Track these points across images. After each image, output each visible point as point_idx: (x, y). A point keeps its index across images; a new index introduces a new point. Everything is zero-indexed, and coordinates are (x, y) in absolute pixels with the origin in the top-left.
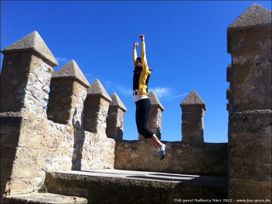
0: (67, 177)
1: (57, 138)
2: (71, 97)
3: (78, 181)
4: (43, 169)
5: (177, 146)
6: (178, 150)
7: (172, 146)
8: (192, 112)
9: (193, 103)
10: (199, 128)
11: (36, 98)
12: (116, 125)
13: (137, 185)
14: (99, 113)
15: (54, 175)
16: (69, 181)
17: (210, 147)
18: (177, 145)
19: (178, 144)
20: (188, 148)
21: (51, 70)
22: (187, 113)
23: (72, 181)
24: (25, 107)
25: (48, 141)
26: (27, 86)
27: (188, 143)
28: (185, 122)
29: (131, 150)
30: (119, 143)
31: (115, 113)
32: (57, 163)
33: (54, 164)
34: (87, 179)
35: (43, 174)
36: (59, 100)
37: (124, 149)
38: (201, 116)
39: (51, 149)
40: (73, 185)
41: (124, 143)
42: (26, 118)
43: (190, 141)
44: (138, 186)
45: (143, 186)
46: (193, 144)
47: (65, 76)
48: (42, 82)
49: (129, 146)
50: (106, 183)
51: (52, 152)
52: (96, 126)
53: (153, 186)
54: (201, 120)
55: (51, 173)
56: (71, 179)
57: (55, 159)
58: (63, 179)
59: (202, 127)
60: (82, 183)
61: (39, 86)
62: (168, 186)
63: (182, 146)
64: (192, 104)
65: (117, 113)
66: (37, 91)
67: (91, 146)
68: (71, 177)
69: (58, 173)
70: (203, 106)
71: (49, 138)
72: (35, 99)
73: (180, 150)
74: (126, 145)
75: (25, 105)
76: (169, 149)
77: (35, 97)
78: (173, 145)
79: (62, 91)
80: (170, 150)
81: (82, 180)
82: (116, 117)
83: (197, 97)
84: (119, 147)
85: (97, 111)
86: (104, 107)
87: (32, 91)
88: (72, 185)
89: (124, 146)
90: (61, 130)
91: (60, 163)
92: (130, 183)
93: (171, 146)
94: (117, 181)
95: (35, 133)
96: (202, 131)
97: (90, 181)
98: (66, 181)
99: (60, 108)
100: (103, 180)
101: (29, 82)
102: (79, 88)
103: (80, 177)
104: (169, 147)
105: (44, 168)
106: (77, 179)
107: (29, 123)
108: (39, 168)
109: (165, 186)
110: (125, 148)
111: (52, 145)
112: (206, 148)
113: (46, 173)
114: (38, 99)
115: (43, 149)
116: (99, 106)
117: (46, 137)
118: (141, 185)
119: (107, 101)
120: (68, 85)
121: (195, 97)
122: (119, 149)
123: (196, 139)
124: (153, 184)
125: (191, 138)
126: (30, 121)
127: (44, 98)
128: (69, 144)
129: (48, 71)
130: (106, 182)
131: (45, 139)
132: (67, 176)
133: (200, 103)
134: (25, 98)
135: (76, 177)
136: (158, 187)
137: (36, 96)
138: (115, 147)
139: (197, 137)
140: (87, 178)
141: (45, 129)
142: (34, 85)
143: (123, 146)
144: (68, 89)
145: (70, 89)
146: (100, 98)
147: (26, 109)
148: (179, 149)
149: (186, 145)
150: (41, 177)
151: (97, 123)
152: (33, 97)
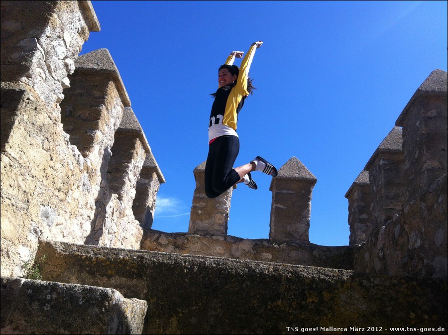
0: (95, 254)
1: (70, 173)
2: (101, 108)
3: (124, 262)
4: (36, 232)
5: (263, 246)
6: (264, 254)
7: (254, 246)
8: (293, 190)
9: (297, 175)
10: (304, 219)
11: (50, 72)
12: (146, 202)
13: (266, 272)
14: (130, 165)
15: (60, 249)
16: (99, 263)
17: (323, 252)
18: (263, 245)
19: (265, 243)
20: (283, 251)
21: (86, 34)
22: (284, 191)
23: (108, 263)
24: (29, 77)
25: (56, 172)
26: (43, 35)
27: (283, 243)
28: (279, 205)
29: (173, 250)
30: (149, 234)
31: (147, 181)
32: (59, 230)
34: (146, 259)
36: (71, 112)
37: (159, 247)
38: (309, 199)
39: (56, 193)
40: (110, 272)
41: (159, 236)
42: (31, 98)
43: (287, 239)
44: (269, 275)
45: (280, 276)
46: (292, 244)
47: (93, 69)
48: (68, 45)
49: (169, 242)
50: (192, 269)
51: (57, 200)
52: (121, 188)
54: (308, 206)
55: (52, 243)
56: (105, 258)
58: (83, 257)
59: (309, 217)
60: (132, 267)
61: (61, 51)
63: (273, 246)
64: (295, 177)
65: (151, 181)
66: (55, 58)
68: (105, 254)
69: (70, 245)
70: (313, 182)
71: (58, 166)
72: (47, 73)
73: (267, 254)
74: (163, 240)
75: (30, 72)
76: (247, 250)
77: (49, 67)
78: (256, 244)
80: (249, 252)
81: (134, 259)
82: (148, 188)
83: (303, 167)
84: (148, 242)
85: (125, 161)
86: (138, 161)
87: (48, 52)
88: (106, 271)
89: (160, 241)
90: (78, 161)
91: (64, 231)
92: (250, 269)
93: (252, 246)
94: (219, 265)
95: (39, 139)
96: (308, 224)
97: (154, 262)
98: (92, 262)
100: (185, 262)
101: (48, 31)
102: (114, 99)
103: (127, 255)
104: (249, 246)
105: (38, 230)
106: (119, 258)
107: (33, 113)
108: (31, 224)
110: (160, 244)
111: (60, 185)
112: (315, 252)
113: (40, 242)
114: (53, 74)
115: (45, 184)
117: (54, 160)
118: (275, 272)
119: (144, 149)
120: (97, 86)
121: (299, 168)
122: (147, 246)
123: (298, 237)
125: (290, 235)
126: (36, 109)
127: (62, 82)
128: (85, 199)
129: (79, 34)
130: (193, 265)
131: (52, 164)
132: (94, 251)
133: (308, 176)
134: (34, 58)
135: (117, 254)
136: (313, 277)
137: (53, 67)
138: (141, 241)
139: (300, 234)
140: (146, 257)
141: (56, 143)
142: (54, 43)
143: (156, 240)
146: (135, 138)
147: (31, 82)
148: (267, 252)
149: (279, 245)
152: (45, 67)
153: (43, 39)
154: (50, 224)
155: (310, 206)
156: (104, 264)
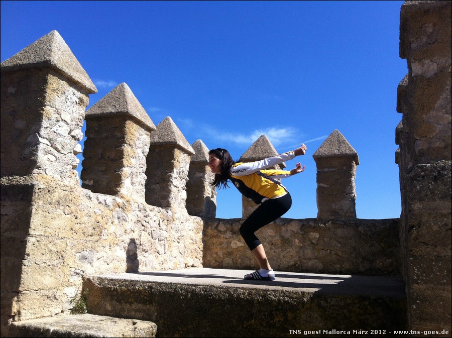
0: (120, 286)
1: (99, 218)
2: (123, 147)
3: (139, 292)
4: (77, 273)
5: (310, 227)
6: (311, 233)
7: (302, 227)
8: (335, 167)
9: (336, 152)
10: (347, 196)
11: (59, 151)
12: (203, 194)
13: (242, 296)
14: (173, 174)
15: (96, 283)
16: (123, 293)
17: (368, 227)
18: (310, 225)
19: (311, 223)
20: (329, 229)
21: (85, 102)
22: (326, 170)
23: (129, 293)
24: (38, 168)
25: (83, 225)
26: (41, 129)
27: (329, 221)
28: (322, 185)
29: (231, 235)
30: (210, 223)
31: (201, 174)
32: (102, 262)
33: (96, 263)
34: (154, 288)
35: (79, 281)
36: (102, 154)
37: (219, 234)
38: (351, 175)
39: (90, 238)
40: (130, 300)
41: (218, 224)
42: (42, 187)
43: (332, 218)
44: (243, 299)
45: (253, 300)
46: (337, 222)
47: (111, 112)
48: (69, 122)
49: (227, 229)
50: (187, 295)
51: (91, 243)
52: (169, 196)
53: (270, 298)
54: (350, 182)
55: (91, 278)
56: (126, 289)
57: (99, 255)
58: (112, 289)
59: (353, 193)
60: (145, 296)
61: (63, 129)
62: (296, 298)
63: (319, 226)
64: (335, 154)
65: (205, 174)
66: (60, 139)
67: (161, 230)
68: (127, 286)
69: (103, 280)
70: (354, 157)
71: (85, 219)
72: (56, 153)
73: (315, 234)
74: (222, 227)
75: (38, 164)
76: (296, 231)
77: (56, 149)
78: (303, 225)
79: (107, 138)
80: (297, 233)
81: (145, 289)
82: (203, 181)
83: (343, 141)
84: (210, 231)
85: (168, 171)
86: (182, 164)
87: (50, 139)
88: (128, 299)
89: (219, 228)
90: (106, 204)
91: (108, 260)
92: (229, 293)
93: (300, 227)
94: (206, 291)
95: (60, 211)
96: (353, 200)
98: (118, 292)
99: (104, 168)
100: (181, 290)
101: (45, 123)
102: (136, 133)
103: (141, 286)
104: (296, 228)
105: (78, 271)
106: (136, 289)
107: (48, 195)
108: (71, 271)
109: (292, 298)
110: (220, 231)
111: (91, 231)
112: (360, 229)
113: (83, 279)
114: (62, 152)
115: (76, 238)
116: (173, 163)
117: (79, 217)
119: (186, 154)
120: (117, 127)
121: (340, 143)
122: (209, 234)
123: (343, 214)
124: (270, 294)
125: (335, 212)
126: (49, 191)
127: (74, 151)
128: (122, 228)
129: (79, 103)
130: (188, 293)
131: (78, 221)
132: (119, 283)
133: (348, 152)
134: (39, 151)
135: (134, 286)
136: (279, 300)
137: (59, 147)
138: (204, 230)
139: (345, 211)
141: (78, 204)
142: (54, 129)
143: (216, 228)
144: (116, 133)
145: (119, 134)
146: (173, 149)
147: (41, 171)
148: (314, 232)
149: (325, 224)
150: (74, 287)
151: (170, 191)
152: (52, 150)
153: (43, 132)
154: (91, 261)
155: (353, 182)
156: (126, 294)
